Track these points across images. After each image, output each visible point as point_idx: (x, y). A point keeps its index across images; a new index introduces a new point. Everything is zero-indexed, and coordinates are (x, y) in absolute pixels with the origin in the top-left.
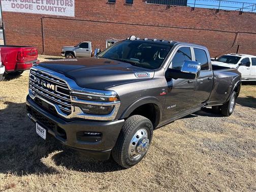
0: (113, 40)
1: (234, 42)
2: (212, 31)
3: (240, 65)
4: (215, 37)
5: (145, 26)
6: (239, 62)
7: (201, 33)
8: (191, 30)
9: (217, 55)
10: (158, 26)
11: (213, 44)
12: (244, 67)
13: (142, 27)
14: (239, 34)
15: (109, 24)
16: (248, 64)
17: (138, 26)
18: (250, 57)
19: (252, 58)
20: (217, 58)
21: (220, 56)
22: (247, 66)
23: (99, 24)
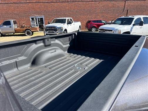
0: (35, 16)
1: (124, 8)
2: (108, 2)
3: (134, 25)
4: (110, 6)
5: (58, 3)
6: (133, 23)
7: (100, 4)
8: (93, 2)
9: (113, 19)
10: (68, 2)
11: (109, 11)
12: (138, 27)
13: (56, 4)
14: (127, 2)
15: (30, 4)
16: (141, 24)
17: (53, 3)
18: (142, 17)
19: (143, 18)
20: (113, 22)
21: (116, 19)
22: (140, 25)
23: (21, 5)
